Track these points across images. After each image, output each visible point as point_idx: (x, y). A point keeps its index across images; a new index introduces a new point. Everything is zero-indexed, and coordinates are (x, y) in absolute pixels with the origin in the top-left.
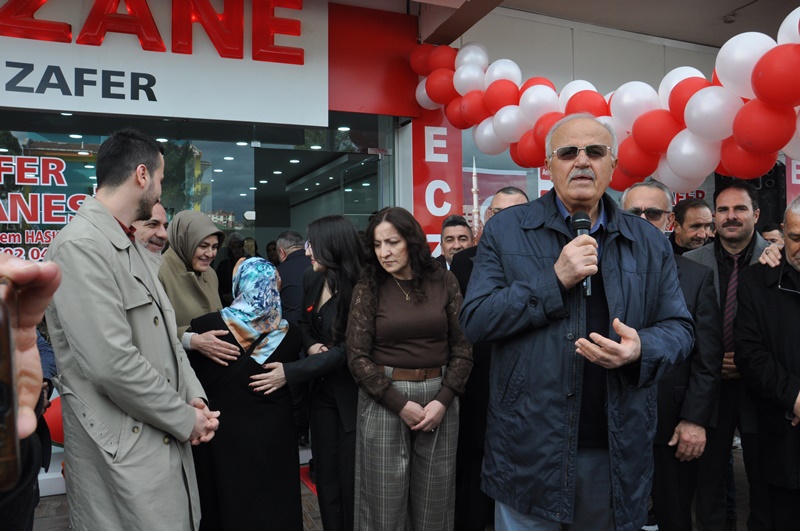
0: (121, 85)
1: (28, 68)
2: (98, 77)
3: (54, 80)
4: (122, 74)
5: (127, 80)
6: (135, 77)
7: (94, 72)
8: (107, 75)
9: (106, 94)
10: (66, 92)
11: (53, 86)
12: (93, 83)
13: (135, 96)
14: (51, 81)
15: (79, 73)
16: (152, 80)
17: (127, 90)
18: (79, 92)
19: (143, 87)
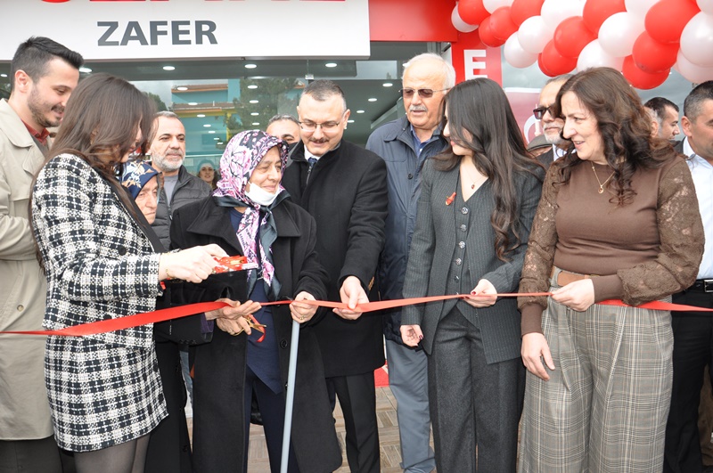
0: (187, 32)
1: (114, 26)
2: (169, 28)
3: (134, 33)
4: (187, 23)
5: (192, 28)
6: (199, 24)
7: (165, 23)
8: (175, 24)
9: (176, 41)
10: (144, 42)
11: (134, 38)
12: (165, 33)
13: (199, 41)
14: (132, 35)
15: (154, 25)
16: (212, 26)
17: (192, 37)
18: (154, 42)
19: (205, 33)
